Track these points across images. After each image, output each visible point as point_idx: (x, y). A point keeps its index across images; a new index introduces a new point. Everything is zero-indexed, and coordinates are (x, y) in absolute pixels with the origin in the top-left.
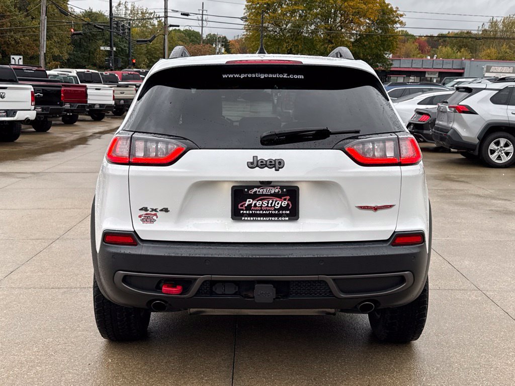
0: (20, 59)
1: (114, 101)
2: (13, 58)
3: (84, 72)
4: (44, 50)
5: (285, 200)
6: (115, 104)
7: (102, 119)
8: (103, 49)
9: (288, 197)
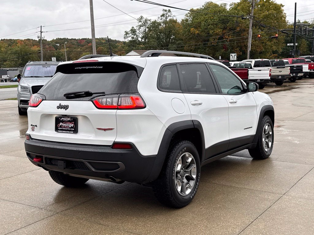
0: (235, 55)
1: (270, 77)
2: (231, 55)
3: (260, 61)
4: (249, 49)
5: (72, 124)
6: (271, 78)
7: (263, 88)
8: (289, 45)
9: (73, 123)
